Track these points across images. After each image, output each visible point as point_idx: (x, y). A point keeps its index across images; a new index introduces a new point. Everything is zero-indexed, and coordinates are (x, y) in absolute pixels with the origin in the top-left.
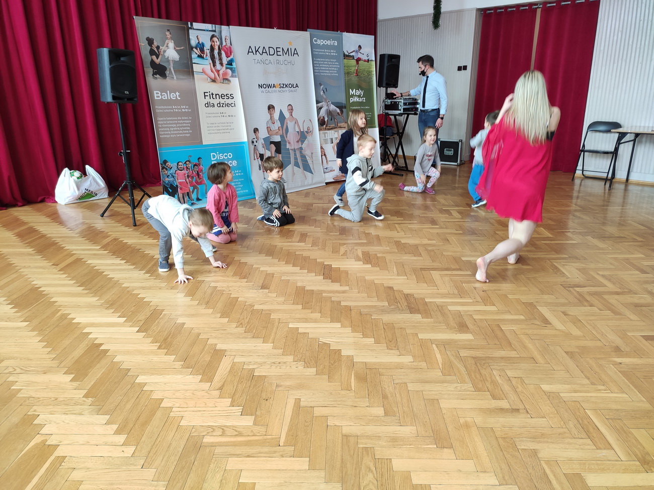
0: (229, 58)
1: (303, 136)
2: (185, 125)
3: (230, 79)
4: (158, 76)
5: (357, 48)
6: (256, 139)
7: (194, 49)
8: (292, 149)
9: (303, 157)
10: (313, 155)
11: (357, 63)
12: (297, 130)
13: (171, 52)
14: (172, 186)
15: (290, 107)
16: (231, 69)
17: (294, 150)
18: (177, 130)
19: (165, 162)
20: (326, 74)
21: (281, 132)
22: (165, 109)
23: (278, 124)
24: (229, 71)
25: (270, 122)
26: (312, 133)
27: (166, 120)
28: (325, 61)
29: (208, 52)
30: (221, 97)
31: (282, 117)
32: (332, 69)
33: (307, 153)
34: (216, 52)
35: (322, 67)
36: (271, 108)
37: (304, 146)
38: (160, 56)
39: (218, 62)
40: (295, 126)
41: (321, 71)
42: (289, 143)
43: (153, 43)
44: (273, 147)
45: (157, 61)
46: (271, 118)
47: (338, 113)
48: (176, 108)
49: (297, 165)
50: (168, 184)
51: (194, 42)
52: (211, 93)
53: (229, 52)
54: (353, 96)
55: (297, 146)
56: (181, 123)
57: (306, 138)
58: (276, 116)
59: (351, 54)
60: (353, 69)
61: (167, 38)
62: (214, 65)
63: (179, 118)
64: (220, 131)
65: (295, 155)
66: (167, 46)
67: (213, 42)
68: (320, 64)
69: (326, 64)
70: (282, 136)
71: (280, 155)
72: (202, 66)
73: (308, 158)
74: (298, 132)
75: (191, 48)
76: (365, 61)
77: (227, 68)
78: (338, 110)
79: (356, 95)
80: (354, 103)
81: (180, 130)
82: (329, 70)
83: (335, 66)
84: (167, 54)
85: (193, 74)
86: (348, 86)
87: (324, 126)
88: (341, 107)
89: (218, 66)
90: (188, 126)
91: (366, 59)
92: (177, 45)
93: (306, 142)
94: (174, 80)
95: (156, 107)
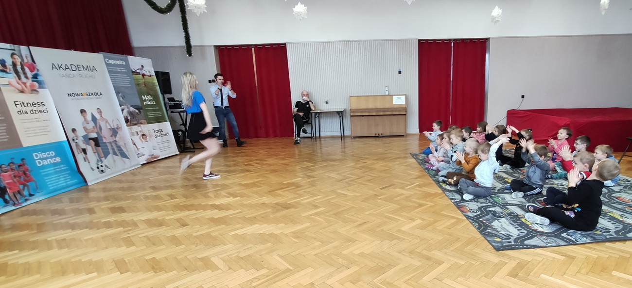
0: (33, 73)
1: (114, 132)
3: (38, 90)
5: (141, 67)
6: (76, 138)
8: (108, 143)
9: (119, 147)
10: (126, 145)
11: (144, 78)
12: (109, 127)
15: (99, 110)
17: (110, 143)
20: (121, 85)
21: (96, 130)
23: (92, 124)
24: (36, 84)
25: (85, 123)
26: (121, 129)
28: (119, 76)
29: (11, 67)
30: (33, 105)
31: (94, 119)
32: (125, 81)
33: (121, 144)
34: (19, 68)
35: (118, 80)
36: (83, 112)
37: (117, 139)
39: (22, 76)
40: (106, 125)
41: (118, 83)
42: (105, 138)
44: (92, 143)
46: (85, 120)
47: (137, 113)
49: (115, 154)
52: (21, 103)
53: (32, 68)
54: (145, 100)
55: (112, 139)
57: (117, 133)
58: (89, 118)
59: (137, 71)
60: (142, 81)
62: (20, 78)
64: (39, 134)
65: (112, 146)
67: (14, 59)
68: (115, 78)
70: (97, 133)
71: (100, 148)
72: (6, 79)
73: (122, 148)
74: (109, 129)
76: (148, 76)
77: (33, 81)
78: (137, 111)
79: (148, 100)
80: (148, 106)
82: (123, 82)
83: (127, 79)
86: (141, 94)
87: (129, 123)
88: (138, 108)
89: (24, 79)
90: (4, 132)
91: (149, 74)
93: (118, 136)
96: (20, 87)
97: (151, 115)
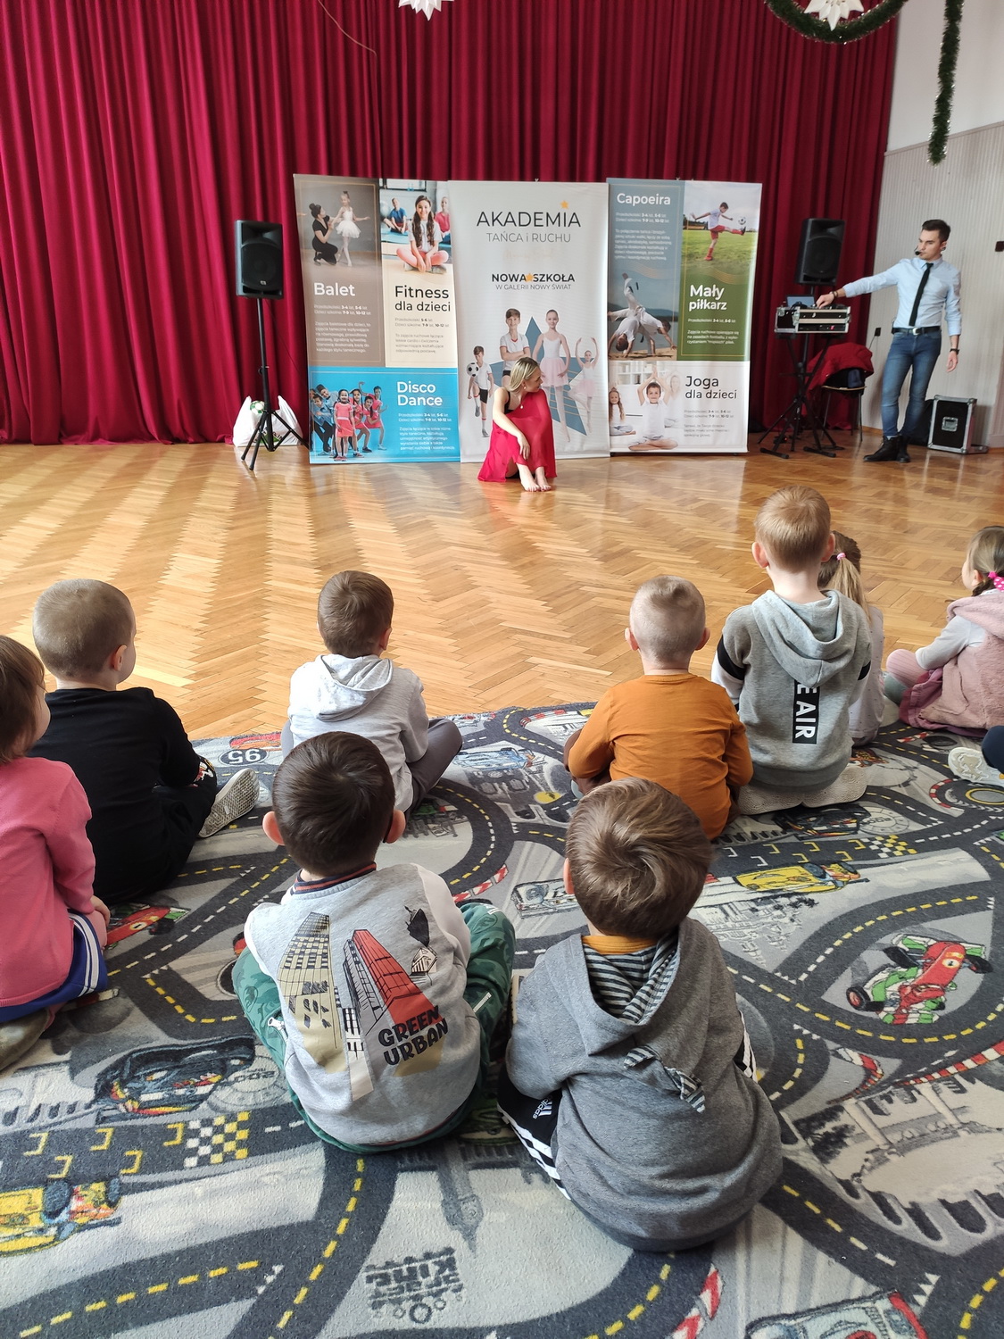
2: (358, 335)
4: (322, 261)
5: (717, 207)
6: (476, 365)
7: (386, 220)
9: (570, 403)
10: (592, 401)
11: (715, 236)
12: (563, 354)
13: (347, 226)
14: (326, 425)
15: (552, 315)
16: (449, 250)
17: (552, 389)
18: (346, 342)
19: (320, 388)
20: (638, 258)
21: (527, 356)
22: (329, 310)
23: (524, 342)
24: (445, 254)
25: (508, 339)
26: (595, 363)
27: (329, 326)
28: (640, 234)
29: (410, 224)
30: (426, 294)
32: (655, 248)
33: (579, 396)
34: (423, 224)
35: (632, 244)
36: (512, 314)
37: (573, 383)
38: (329, 232)
40: (559, 348)
41: (628, 252)
42: (546, 376)
43: (319, 212)
45: (323, 239)
46: (511, 331)
47: (659, 330)
48: (346, 310)
50: (320, 421)
51: (386, 209)
52: (408, 288)
53: (447, 223)
54: (695, 298)
55: (558, 383)
56: (353, 332)
57: (579, 369)
59: (701, 220)
60: (703, 249)
61: (342, 205)
62: (418, 243)
63: (350, 324)
64: (420, 349)
66: (342, 217)
67: (421, 207)
68: (627, 240)
69: (642, 240)
72: (396, 246)
73: (579, 405)
74: (564, 358)
75: (382, 218)
76: (735, 232)
77: (440, 249)
78: (660, 324)
79: (703, 298)
80: (696, 313)
81: (350, 342)
82: (647, 250)
83: (662, 243)
84: (339, 229)
85: (380, 258)
86: (688, 280)
87: (625, 352)
89: (425, 245)
90: (364, 338)
91: (739, 227)
92: (357, 213)
94: (347, 266)
95: (316, 306)
96: (413, 260)
97: (698, 338)
